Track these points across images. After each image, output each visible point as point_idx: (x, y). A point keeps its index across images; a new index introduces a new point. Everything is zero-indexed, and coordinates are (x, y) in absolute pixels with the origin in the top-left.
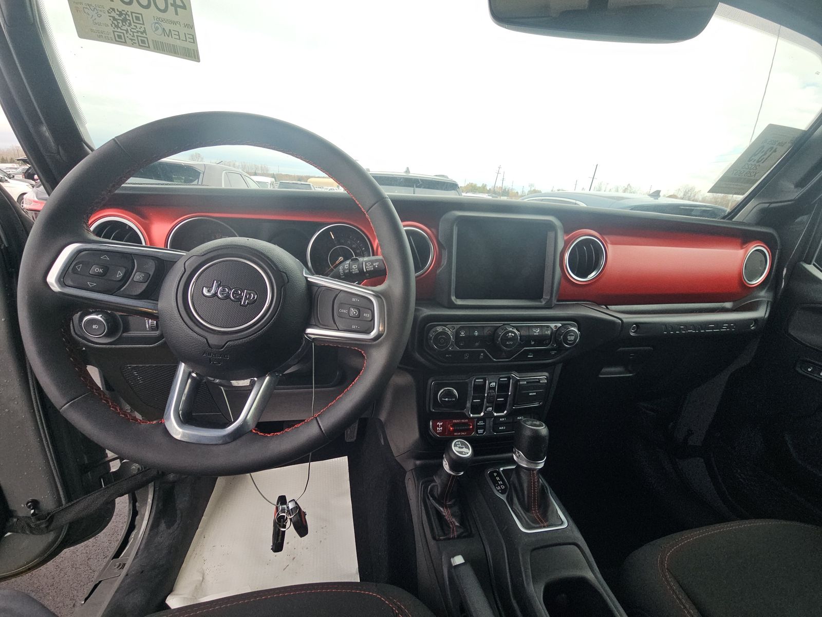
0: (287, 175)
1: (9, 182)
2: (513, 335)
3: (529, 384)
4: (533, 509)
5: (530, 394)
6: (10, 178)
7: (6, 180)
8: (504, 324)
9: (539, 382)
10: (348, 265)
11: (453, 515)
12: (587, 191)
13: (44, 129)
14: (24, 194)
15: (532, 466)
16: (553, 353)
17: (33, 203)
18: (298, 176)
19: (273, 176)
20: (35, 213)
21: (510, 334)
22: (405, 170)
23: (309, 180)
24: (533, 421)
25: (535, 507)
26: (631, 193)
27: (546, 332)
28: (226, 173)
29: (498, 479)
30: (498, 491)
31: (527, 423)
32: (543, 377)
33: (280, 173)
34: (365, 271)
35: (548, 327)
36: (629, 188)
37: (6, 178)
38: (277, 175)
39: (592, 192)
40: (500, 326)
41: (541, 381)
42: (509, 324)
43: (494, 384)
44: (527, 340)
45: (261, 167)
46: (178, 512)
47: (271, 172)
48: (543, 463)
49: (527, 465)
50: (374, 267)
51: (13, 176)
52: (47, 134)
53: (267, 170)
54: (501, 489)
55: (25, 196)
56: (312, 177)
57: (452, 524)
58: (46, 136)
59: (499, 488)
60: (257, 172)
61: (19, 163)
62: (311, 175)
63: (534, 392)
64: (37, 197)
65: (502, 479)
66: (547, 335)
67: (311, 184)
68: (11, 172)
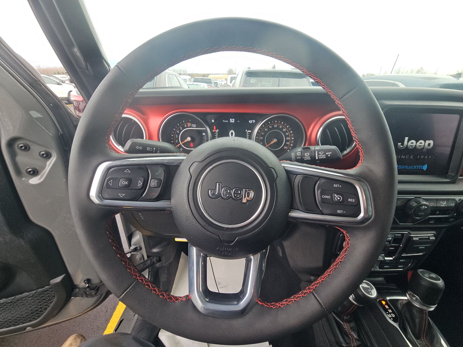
0: (197, 74)
1: (62, 85)
2: (426, 207)
3: (420, 241)
4: (422, 337)
5: (420, 248)
6: (63, 83)
7: (61, 84)
8: (415, 197)
9: (429, 239)
10: (300, 153)
11: (352, 329)
12: (388, 74)
13: (76, 50)
14: (71, 91)
15: (424, 308)
16: (451, 220)
17: (75, 97)
18: (203, 74)
19: (189, 75)
20: (77, 103)
21: (423, 207)
22: (272, 66)
23: (209, 76)
24: (430, 274)
25: (423, 336)
26: (423, 73)
27: (451, 205)
28: (168, 75)
29: (387, 307)
30: (390, 318)
31: (425, 275)
32: (430, 235)
33: (193, 73)
34: (317, 158)
35: (454, 200)
36: (421, 70)
37: (61, 83)
38: (192, 74)
39: (393, 74)
40: (412, 199)
41: (431, 238)
42: (420, 198)
43: (391, 238)
44: (434, 210)
45: (183, 70)
46: (161, 283)
47: (188, 73)
48: (434, 308)
49: (419, 306)
50: (327, 156)
51: (65, 82)
52: (78, 54)
53: (186, 72)
54: (392, 317)
55: (71, 93)
56: (211, 74)
57: (351, 336)
58: (77, 56)
59: (390, 316)
60: (181, 73)
61: (66, 75)
62: (210, 73)
63: (423, 246)
64: (77, 94)
65: (390, 308)
66: (451, 207)
67: (211, 79)
68: (63, 79)
